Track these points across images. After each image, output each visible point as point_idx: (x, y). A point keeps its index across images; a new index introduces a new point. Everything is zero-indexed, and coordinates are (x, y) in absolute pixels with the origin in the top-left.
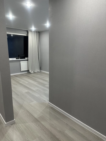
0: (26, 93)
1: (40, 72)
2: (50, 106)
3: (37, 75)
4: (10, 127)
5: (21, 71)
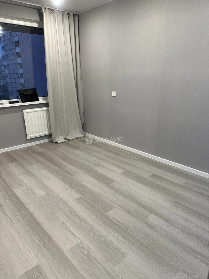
1: (84, 140)
5: (28, 138)
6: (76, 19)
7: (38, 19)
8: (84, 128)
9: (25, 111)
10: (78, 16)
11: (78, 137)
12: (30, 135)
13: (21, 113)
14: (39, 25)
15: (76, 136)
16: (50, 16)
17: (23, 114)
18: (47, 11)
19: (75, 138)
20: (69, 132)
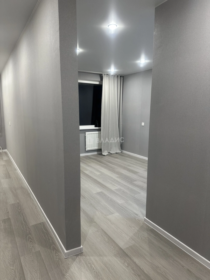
0: (99, 194)
1: (121, 154)
2: (149, 227)
3: (116, 159)
4: (74, 260)
5: (86, 150)
6: (122, 79)
7: (100, 80)
8: (122, 147)
9: (87, 133)
10: (123, 77)
11: (117, 152)
12: (88, 149)
13: (84, 134)
14: (99, 83)
15: (116, 152)
16: (107, 78)
17: (85, 135)
18: (105, 75)
19: (115, 153)
20: (111, 149)
